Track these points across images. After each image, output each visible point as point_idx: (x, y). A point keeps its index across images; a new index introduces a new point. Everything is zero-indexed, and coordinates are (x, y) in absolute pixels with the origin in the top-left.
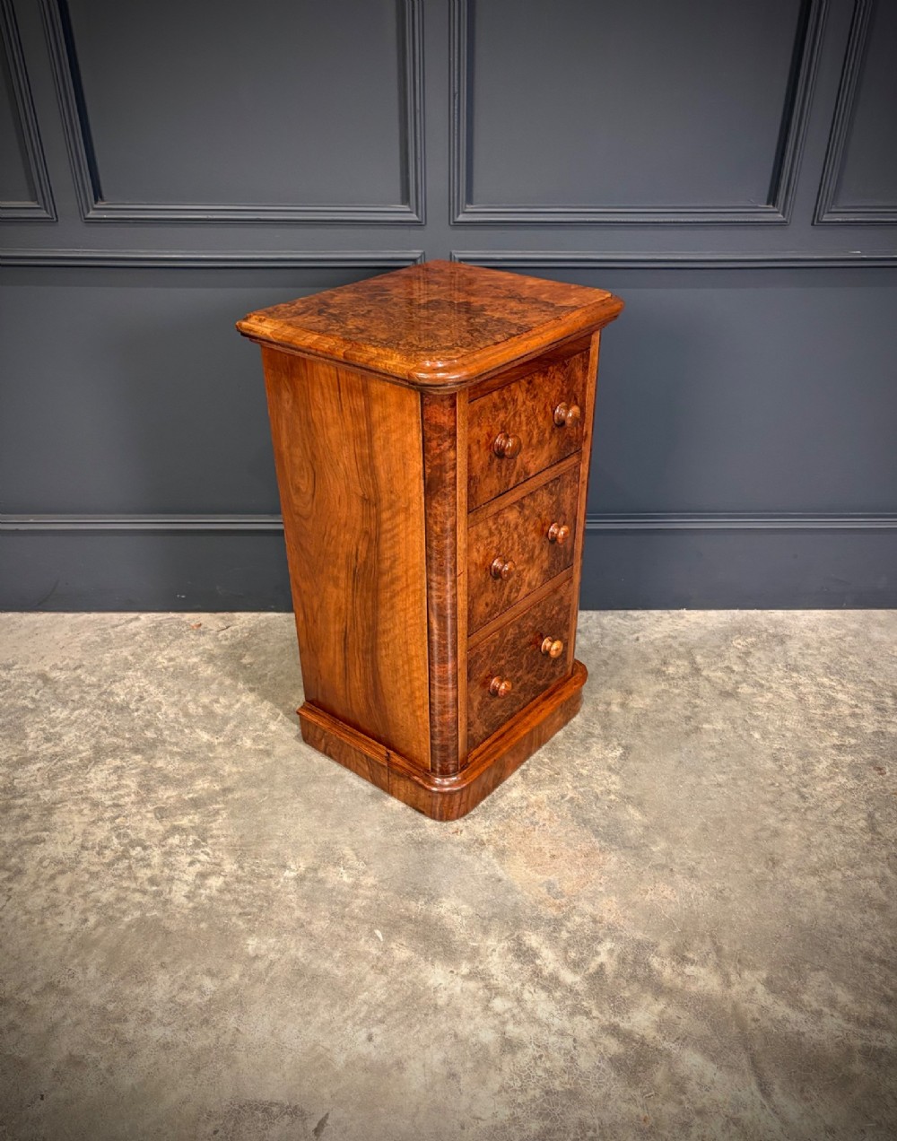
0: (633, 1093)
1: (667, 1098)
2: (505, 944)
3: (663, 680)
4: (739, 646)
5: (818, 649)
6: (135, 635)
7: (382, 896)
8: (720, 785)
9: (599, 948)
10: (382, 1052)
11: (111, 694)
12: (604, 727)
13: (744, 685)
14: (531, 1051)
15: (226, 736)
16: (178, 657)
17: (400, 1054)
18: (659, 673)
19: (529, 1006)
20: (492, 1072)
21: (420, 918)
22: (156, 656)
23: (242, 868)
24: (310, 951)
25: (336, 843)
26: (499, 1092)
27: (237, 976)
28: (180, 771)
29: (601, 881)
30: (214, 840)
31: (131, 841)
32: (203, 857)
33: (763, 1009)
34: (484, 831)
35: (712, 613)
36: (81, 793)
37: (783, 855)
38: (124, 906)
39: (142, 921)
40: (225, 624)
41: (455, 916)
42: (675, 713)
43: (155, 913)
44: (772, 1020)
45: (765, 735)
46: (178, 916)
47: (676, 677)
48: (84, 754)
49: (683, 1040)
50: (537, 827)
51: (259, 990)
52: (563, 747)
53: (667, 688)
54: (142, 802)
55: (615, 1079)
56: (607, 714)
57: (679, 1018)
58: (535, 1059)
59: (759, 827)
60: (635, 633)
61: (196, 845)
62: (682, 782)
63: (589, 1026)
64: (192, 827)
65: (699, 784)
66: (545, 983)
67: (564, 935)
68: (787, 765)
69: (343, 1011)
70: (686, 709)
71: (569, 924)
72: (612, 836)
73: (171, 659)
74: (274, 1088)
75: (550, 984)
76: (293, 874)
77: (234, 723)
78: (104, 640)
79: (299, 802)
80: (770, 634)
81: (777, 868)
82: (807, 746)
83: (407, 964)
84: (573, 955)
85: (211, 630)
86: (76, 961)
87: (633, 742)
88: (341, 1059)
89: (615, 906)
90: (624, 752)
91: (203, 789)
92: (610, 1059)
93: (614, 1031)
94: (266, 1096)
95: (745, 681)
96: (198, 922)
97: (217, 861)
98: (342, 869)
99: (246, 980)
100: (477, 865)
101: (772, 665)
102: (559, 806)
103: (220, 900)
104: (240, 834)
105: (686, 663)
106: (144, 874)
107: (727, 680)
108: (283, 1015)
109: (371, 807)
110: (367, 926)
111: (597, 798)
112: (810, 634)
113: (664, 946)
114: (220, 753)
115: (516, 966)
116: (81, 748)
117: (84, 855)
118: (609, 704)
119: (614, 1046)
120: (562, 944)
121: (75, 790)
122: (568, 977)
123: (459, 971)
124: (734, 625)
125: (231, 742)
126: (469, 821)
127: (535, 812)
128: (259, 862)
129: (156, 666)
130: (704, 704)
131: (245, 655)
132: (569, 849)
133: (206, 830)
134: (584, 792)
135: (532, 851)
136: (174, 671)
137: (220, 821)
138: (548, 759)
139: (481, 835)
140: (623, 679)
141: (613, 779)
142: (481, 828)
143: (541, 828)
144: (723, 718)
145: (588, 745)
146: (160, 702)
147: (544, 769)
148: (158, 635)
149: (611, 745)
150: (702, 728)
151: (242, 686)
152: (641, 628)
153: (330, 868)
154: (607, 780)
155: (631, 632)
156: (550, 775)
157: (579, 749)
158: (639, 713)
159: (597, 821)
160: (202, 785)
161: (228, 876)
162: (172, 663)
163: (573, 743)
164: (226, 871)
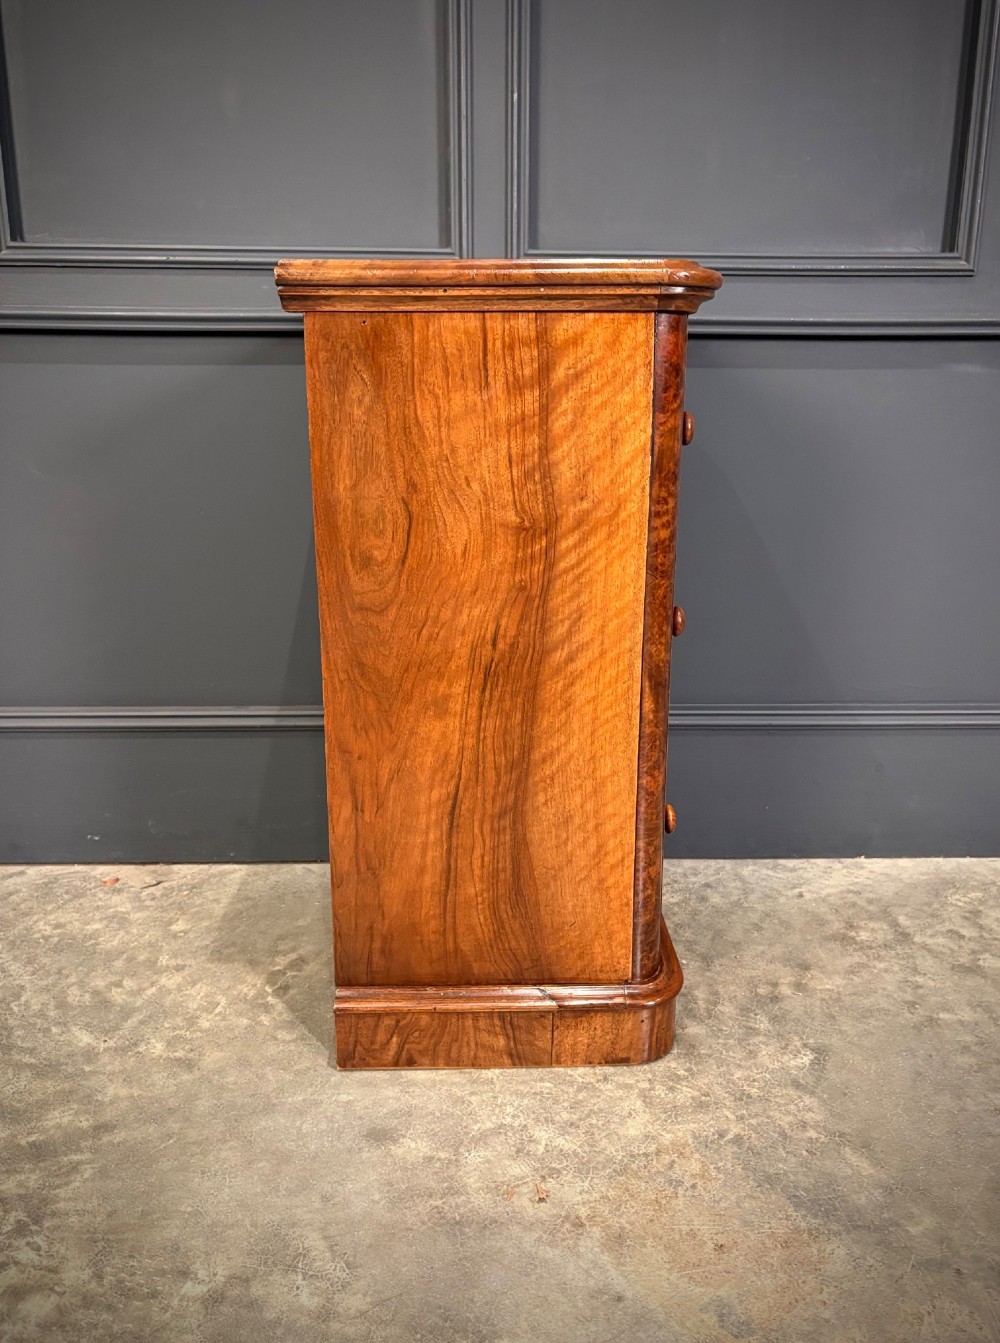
3: (855, 950)
4: (960, 904)
6: (11, 894)
7: (378, 1335)
12: (774, 1019)
13: (987, 955)
15: (122, 1038)
16: (71, 922)
18: (844, 940)
22: (36, 921)
23: (99, 1276)
25: (294, 1225)
28: (26, 1096)
29: (824, 1296)
30: (56, 1221)
32: (26, 1255)
34: (579, 1198)
35: (905, 862)
40: (155, 878)
42: (887, 996)
47: (874, 945)
50: (681, 1191)
52: (709, 1052)
53: (864, 959)
56: (775, 999)
60: (794, 888)
61: (21, 1229)
62: (931, 1107)
64: (20, 1196)
65: (962, 1110)
70: (906, 992)
72: (826, 1207)
73: (57, 926)
76: (199, 1290)
77: (141, 1017)
79: (231, 1148)
85: (132, 887)
87: (827, 1042)
90: (816, 1058)
91: (59, 1126)
95: (986, 951)
97: (53, 1263)
98: (299, 1280)
100: (571, 1267)
102: (716, 1151)
105: (885, 927)
107: (957, 948)
109: (365, 1155)
111: (785, 1136)
114: (104, 1065)
118: (775, 985)
124: (942, 876)
125: (129, 1046)
126: (551, 1180)
127: (673, 1162)
128: (135, 1264)
129: (33, 934)
130: (931, 983)
131: (178, 919)
132: (749, 1232)
133: (45, 1201)
134: (759, 1125)
135: (677, 1237)
136: (59, 941)
137: (78, 1184)
138: (685, 1070)
139: (576, 1207)
140: (790, 949)
141: (807, 1103)
142: (572, 1192)
143: (689, 1193)
144: (969, 1004)
145: (751, 1048)
146: (22, 987)
147: (679, 1086)
148: (47, 894)
149: (790, 1047)
150: (939, 1019)
151: (164, 962)
152: (802, 881)
153: (276, 1277)
154: (796, 1104)
155: (790, 886)
156: (693, 1098)
157: (738, 1054)
158: (827, 997)
159: (792, 1177)
160: (59, 1118)
161: (67, 1294)
162: (59, 931)
163: (725, 1044)
164: (67, 1283)
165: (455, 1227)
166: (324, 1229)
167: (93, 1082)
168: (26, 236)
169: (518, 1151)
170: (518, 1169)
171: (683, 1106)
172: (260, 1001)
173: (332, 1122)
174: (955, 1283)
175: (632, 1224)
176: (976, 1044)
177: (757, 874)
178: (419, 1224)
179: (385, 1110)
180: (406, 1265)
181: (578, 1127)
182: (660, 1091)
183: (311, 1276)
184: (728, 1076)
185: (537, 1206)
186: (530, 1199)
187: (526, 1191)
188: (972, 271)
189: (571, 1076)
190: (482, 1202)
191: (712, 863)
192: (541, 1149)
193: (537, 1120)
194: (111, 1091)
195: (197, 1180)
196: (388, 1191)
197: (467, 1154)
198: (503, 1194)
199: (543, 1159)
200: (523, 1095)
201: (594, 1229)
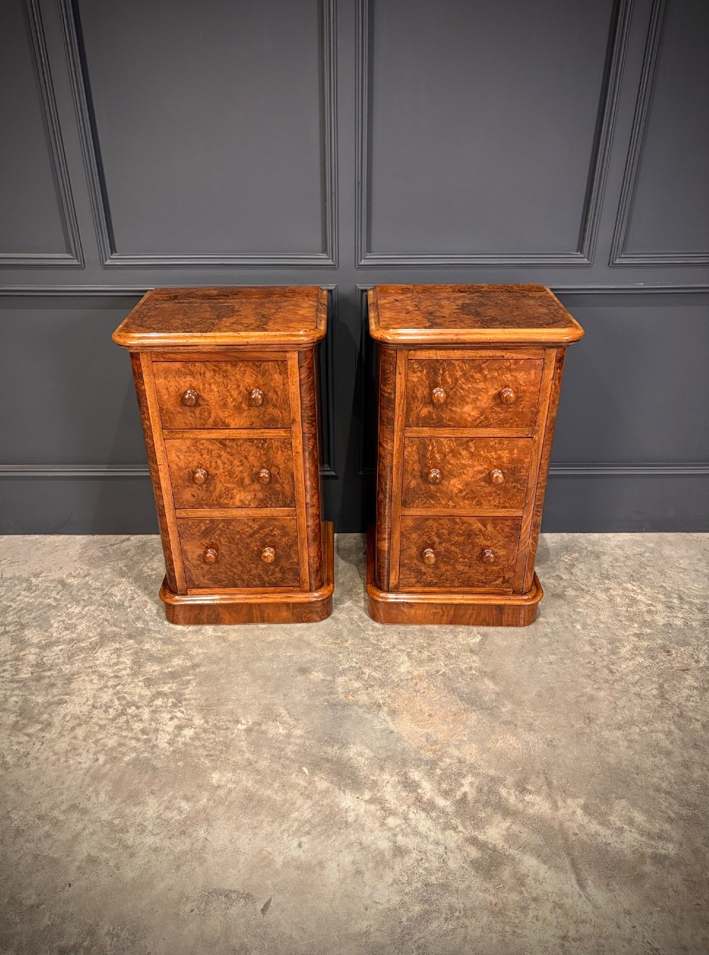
0: (487, 886)
1: (511, 890)
2: (396, 778)
4: (567, 560)
5: (624, 562)
6: (127, 551)
7: (308, 743)
8: (551, 663)
9: (463, 781)
10: (309, 855)
11: (111, 595)
13: (570, 589)
14: (414, 855)
17: (321, 857)
19: (413, 823)
20: (387, 870)
21: (335, 759)
22: (143, 567)
23: (207, 722)
24: (256, 782)
25: (274, 705)
26: (392, 884)
27: (205, 800)
28: (162, 652)
29: (465, 733)
30: (187, 702)
31: (128, 702)
32: (179, 714)
33: (581, 826)
34: (381, 696)
35: (547, 536)
36: (91, 667)
37: (596, 715)
38: (124, 749)
39: (136, 760)
41: (360, 758)
43: (146, 754)
44: (588, 834)
45: (584, 626)
46: (162, 757)
48: (93, 639)
49: (524, 848)
50: (419, 694)
51: (221, 809)
54: (135, 674)
55: (474, 876)
57: (520, 832)
58: (417, 861)
59: (579, 694)
61: (175, 705)
62: (523, 661)
63: (456, 838)
64: (171, 693)
65: (536, 662)
66: (424, 806)
67: (438, 772)
68: (600, 649)
69: (280, 825)
71: (442, 764)
72: (473, 701)
74: (232, 880)
75: (428, 807)
76: (244, 727)
78: (105, 555)
79: (247, 675)
80: (588, 551)
81: (592, 725)
82: (615, 634)
83: (327, 791)
84: (444, 786)
86: (91, 789)
87: (489, 632)
88: (279, 860)
89: (475, 751)
90: (482, 639)
91: (178, 665)
92: (471, 861)
93: (474, 841)
94: (226, 886)
95: (570, 586)
96: (178, 761)
97: (190, 717)
98: (278, 724)
99: (211, 803)
100: (376, 721)
101: (590, 574)
102: (435, 678)
103: (193, 745)
104: (205, 698)
106: (137, 726)
107: (557, 585)
108: (238, 828)
109: (299, 678)
110: (297, 765)
111: (462, 672)
112: (619, 551)
113: (510, 780)
114: (191, 639)
115: (404, 794)
116: (90, 634)
117: (94, 713)
119: (474, 853)
120: (437, 778)
121: (88, 665)
122: (441, 802)
123: (363, 797)
124: (562, 544)
125: (199, 630)
126: (370, 689)
127: (417, 682)
132: (442, 709)
133: (181, 695)
134: (453, 668)
135: (416, 711)
137: (191, 688)
138: (427, 644)
139: (379, 699)
141: (474, 659)
142: (378, 694)
143: (422, 694)
144: (554, 614)
147: (423, 651)
148: (144, 551)
149: (473, 634)
153: (270, 723)
154: (470, 659)
156: (428, 656)
159: (462, 689)
160: (177, 662)
165: (333, 706)
170: (357, 684)
171: (423, 660)
173: (284, 664)
174: (513, 728)
175: (399, 706)
178: (320, 705)
179: (305, 660)
181: (381, 668)
182: (415, 653)
183: (283, 723)
184: (444, 647)
188: (590, 264)
190: (343, 697)
192: (367, 676)
193: (365, 665)
195: (235, 687)
196: (308, 692)
197: (338, 678)
198: (351, 694)
199: (367, 681)
200: (360, 654)
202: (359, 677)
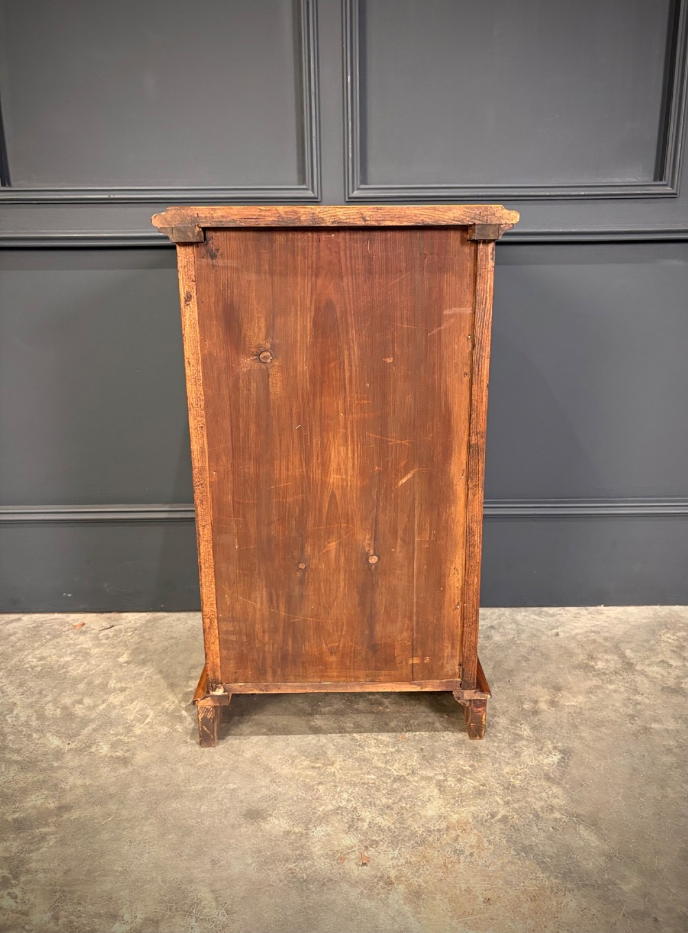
3: (594, 676)
4: (670, 641)
6: (11, 635)
12: (534, 728)
15: (80, 741)
16: (50, 656)
18: (587, 668)
22: (26, 656)
23: (56, 918)
25: (191, 882)
28: (13, 784)
30: (29, 877)
32: (7, 902)
35: (632, 609)
40: (109, 623)
42: (615, 711)
47: (607, 672)
50: (462, 858)
52: (487, 752)
53: (600, 683)
56: (535, 712)
60: (553, 629)
61: (4, 883)
62: (642, 795)
64: (6, 859)
65: (665, 797)
70: (628, 707)
72: (565, 869)
73: (41, 659)
76: (124, 929)
77: (94, 726)
79: (151, 824)
85: (93, 629)
87: (571, 746)
90: (562, 758)
91: (34, 807)
95: (687, 676)
97: (25, 908)
98: (193, 922)
102: (489, 828)
105: (616, 658)
107: (666, 674)
109: (243, 830)
111: (537, 816)
114: (68, 762)
118: (536, 702)
124: (658, 620)
125: (85, 748)
126: (371, 849)
127: (458, 836)
128: (81, 909)
129: (23, 665)
130: (647, 701)
131: (124, 653)
132: (509, 889)
133: (22, 862)
134: (520, 808)
135: (458, 892)
136: (41, 670)
137: (45, 849)
138: (470, 766)
139: (388, 869)
140: (548, 675)
141: (555, 791)
142: (387, 859)
143: (468, 859)
144: (674, 717)
145: (517, 749)
146: (15, 704)
147: (465, 779)
148: (35, 635)
149: (545, 749)
150: (651, 728)
151: (112, 685)
152: (558, 624)
153: (178, 919)
154: (547, 793)
155: (550, 628)
156: (474, 787)
157: (508, 754)
158: (572, 711)
159: (541, 848)
160: (36, 801)
161: (34, 931)
162: (42, 662)
163: (498, 747)
164: (34, 923)
165: (302, 883)
166: (211, 885)
167: (59, 774)
168: (12, 182)
169: (350, 827)
170: (348, 840)
171: (466, 794)
172: (177, 714)
173: (221, 804)
174: (653, 929)
175: (426, 882)
176: (677, 747)
177: (527, 618)
178: (278, 882)
179: (259, 796)
180: (267, 912)
181: (392, 809)
182: (451, 782)
183: (201, 919)
184: (499, 771)
185: (360, 868)
186: (356, 864)
187: (353, 857)
188: (676, 194)
189: (389, 770)
190: (322, 865)
191: (496, 610)
192: (366, 825)
193: (364, 804)
194: (71, 780)
195: (126, 847)
196: (258, 857)
197: (314, 829)
198: (337, 860)
199: (367, 833)
200: (355, 785)
201: (400, 887)
202: (351, 827)
